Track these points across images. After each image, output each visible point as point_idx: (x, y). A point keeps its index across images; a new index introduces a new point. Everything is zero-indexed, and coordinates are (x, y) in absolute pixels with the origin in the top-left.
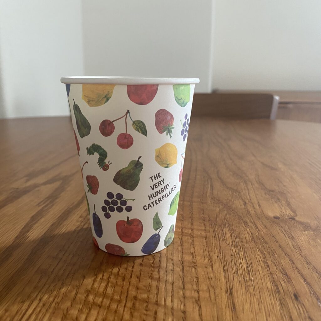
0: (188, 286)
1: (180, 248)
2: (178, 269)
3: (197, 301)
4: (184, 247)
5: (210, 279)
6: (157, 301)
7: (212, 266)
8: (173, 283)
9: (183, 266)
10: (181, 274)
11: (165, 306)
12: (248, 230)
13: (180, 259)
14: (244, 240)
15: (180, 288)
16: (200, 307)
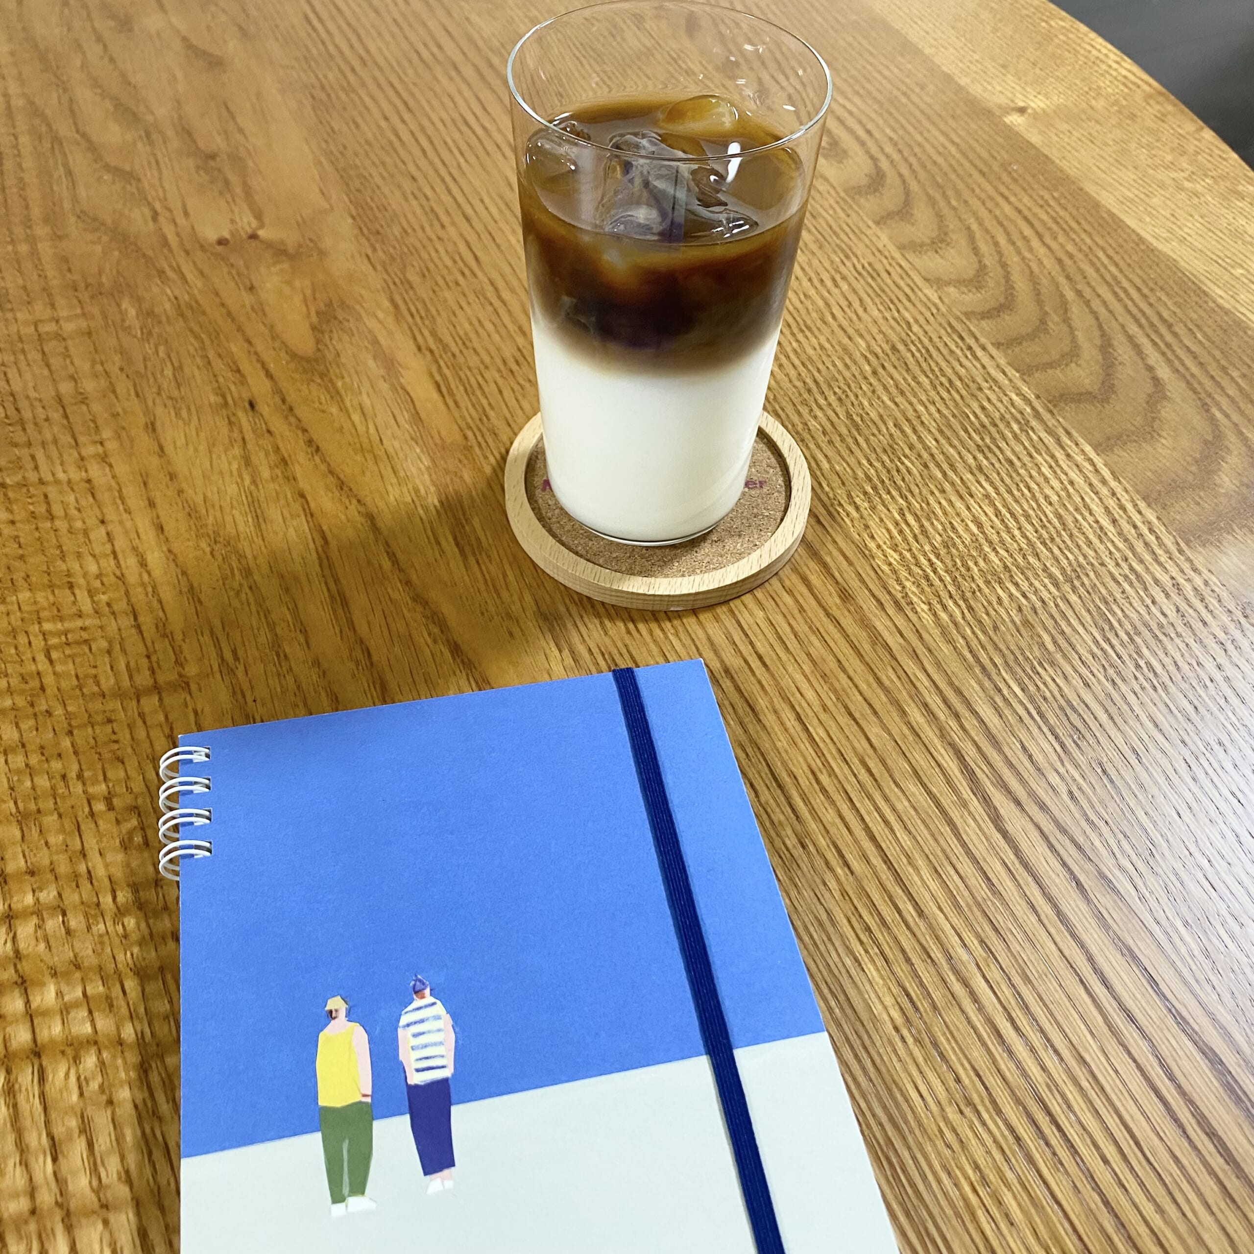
0: (82, 439)
1: (46, 372)
2: (56, 416)
3: (104, 459)
4: (53, 368)
5: (115, 416)
6: (40, 479)
7: (114, 392)
8: (55, 441)
9: (63, 407)
10: (65, 422)
11: (57, 482)
12: (168, 291)
13: (53, 394)
14: (164, 319)
15: (71, 447)
16: (111, 466)
